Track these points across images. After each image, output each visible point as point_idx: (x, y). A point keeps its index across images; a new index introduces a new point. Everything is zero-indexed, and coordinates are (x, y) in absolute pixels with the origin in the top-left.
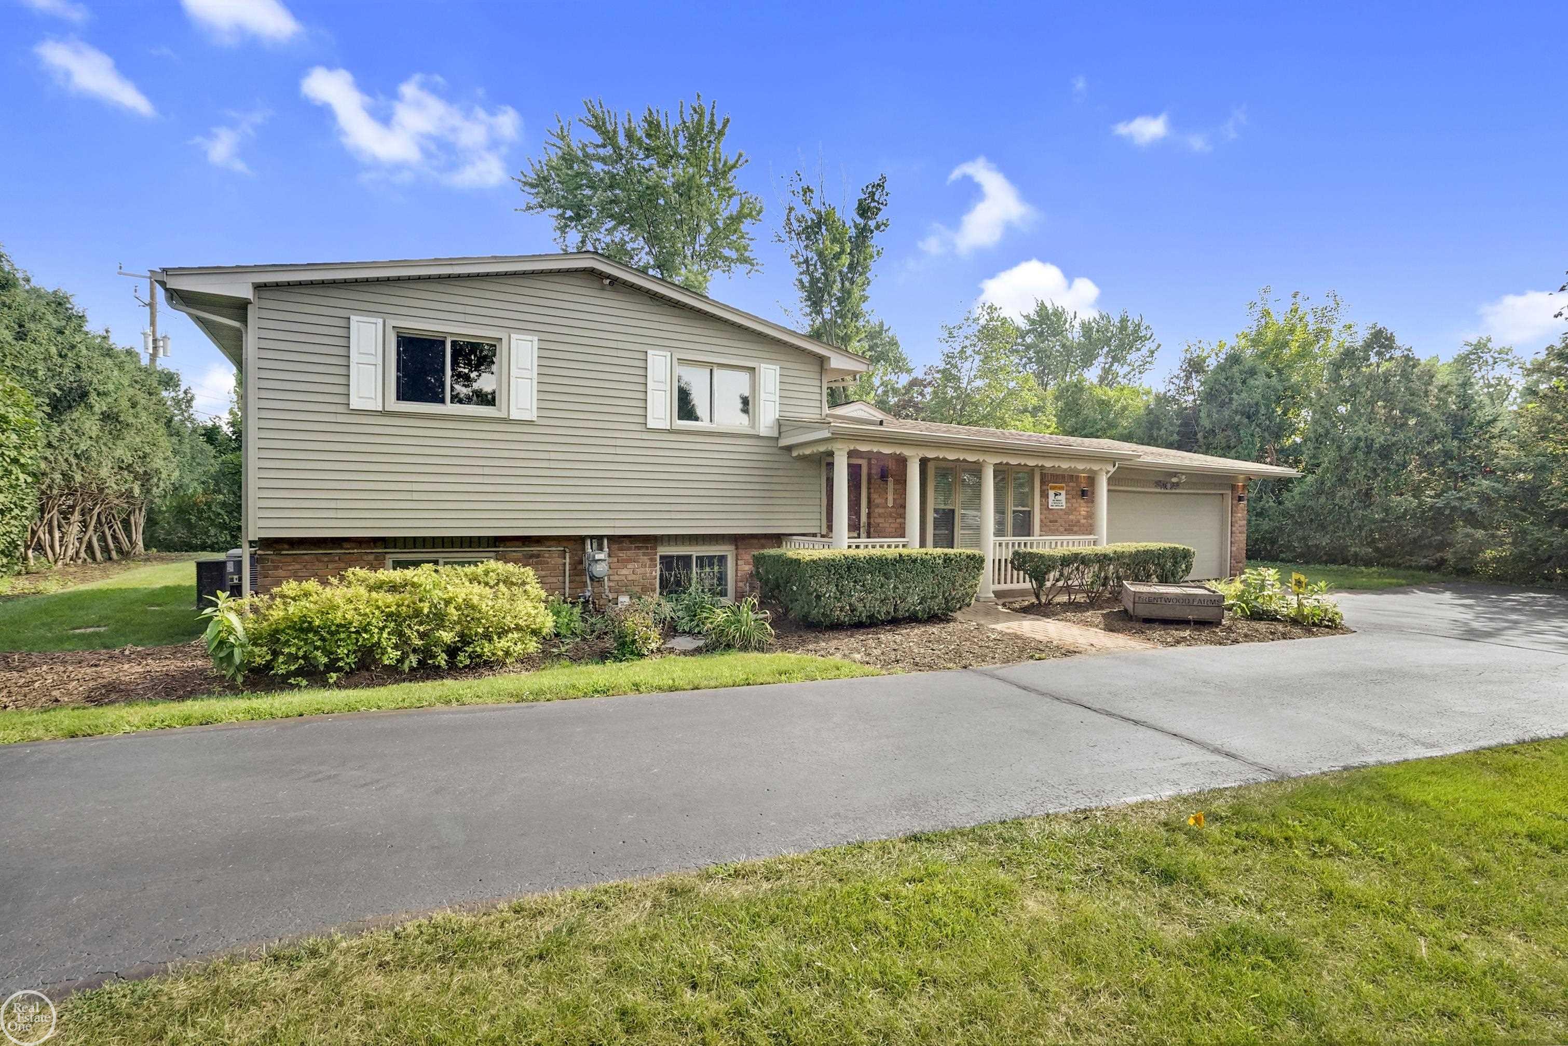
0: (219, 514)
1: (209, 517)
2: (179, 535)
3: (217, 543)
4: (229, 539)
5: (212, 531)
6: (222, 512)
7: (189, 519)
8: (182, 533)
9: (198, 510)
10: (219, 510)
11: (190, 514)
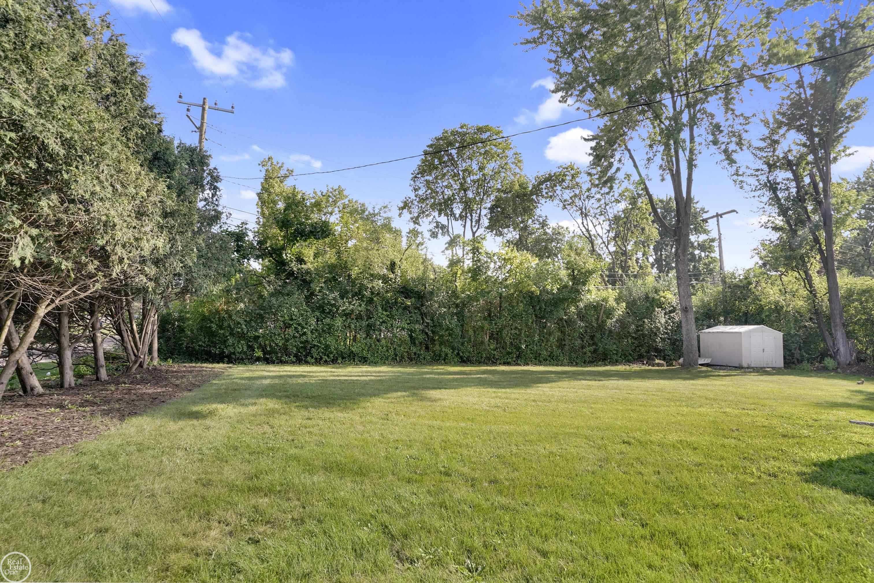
0: (239, 323)
1: (229, 326)
2: (200, 343)
3: (234, 353)
4: (245, 349)
5: (231, 341)
6: (242, 322)
7: (210, 327)
8: (203, 341)
9: (219, 318)
10: (239, 320)
11: (212, 322)
